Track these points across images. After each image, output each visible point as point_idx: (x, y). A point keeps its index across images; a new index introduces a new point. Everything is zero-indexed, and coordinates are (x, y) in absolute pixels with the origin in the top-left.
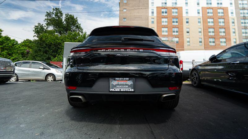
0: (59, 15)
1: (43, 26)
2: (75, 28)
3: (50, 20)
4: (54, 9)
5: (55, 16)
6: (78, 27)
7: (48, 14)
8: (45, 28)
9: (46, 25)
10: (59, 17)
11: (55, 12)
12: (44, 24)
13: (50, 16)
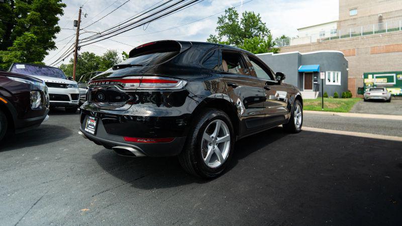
0: (233, 17)
1: (216, 37)
2: (257, 31)
3: (222, 27)
4: (227, 10)
5: (229, 19)
6: (262, 29)
7: (221, 20)
8: (218, 40)
9: (218, 36)
10: (234, 21)
11: (228, 14)
12: (216, 34)
13: (223, 22)
